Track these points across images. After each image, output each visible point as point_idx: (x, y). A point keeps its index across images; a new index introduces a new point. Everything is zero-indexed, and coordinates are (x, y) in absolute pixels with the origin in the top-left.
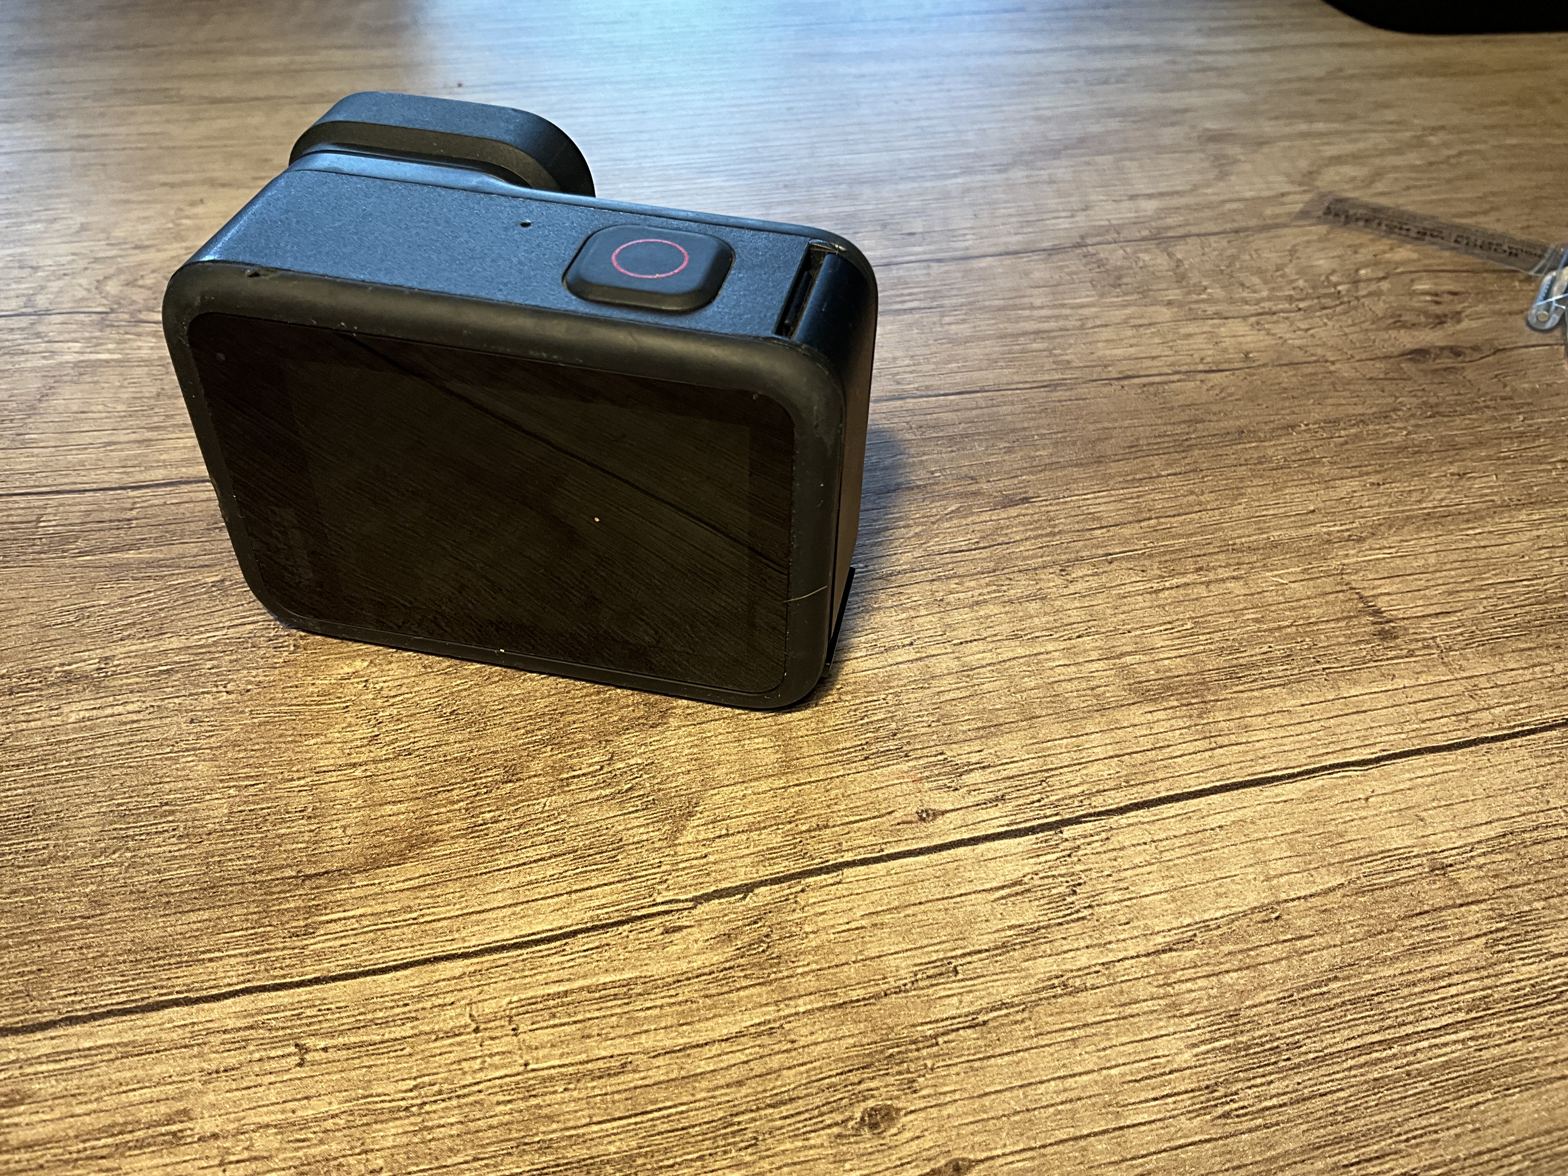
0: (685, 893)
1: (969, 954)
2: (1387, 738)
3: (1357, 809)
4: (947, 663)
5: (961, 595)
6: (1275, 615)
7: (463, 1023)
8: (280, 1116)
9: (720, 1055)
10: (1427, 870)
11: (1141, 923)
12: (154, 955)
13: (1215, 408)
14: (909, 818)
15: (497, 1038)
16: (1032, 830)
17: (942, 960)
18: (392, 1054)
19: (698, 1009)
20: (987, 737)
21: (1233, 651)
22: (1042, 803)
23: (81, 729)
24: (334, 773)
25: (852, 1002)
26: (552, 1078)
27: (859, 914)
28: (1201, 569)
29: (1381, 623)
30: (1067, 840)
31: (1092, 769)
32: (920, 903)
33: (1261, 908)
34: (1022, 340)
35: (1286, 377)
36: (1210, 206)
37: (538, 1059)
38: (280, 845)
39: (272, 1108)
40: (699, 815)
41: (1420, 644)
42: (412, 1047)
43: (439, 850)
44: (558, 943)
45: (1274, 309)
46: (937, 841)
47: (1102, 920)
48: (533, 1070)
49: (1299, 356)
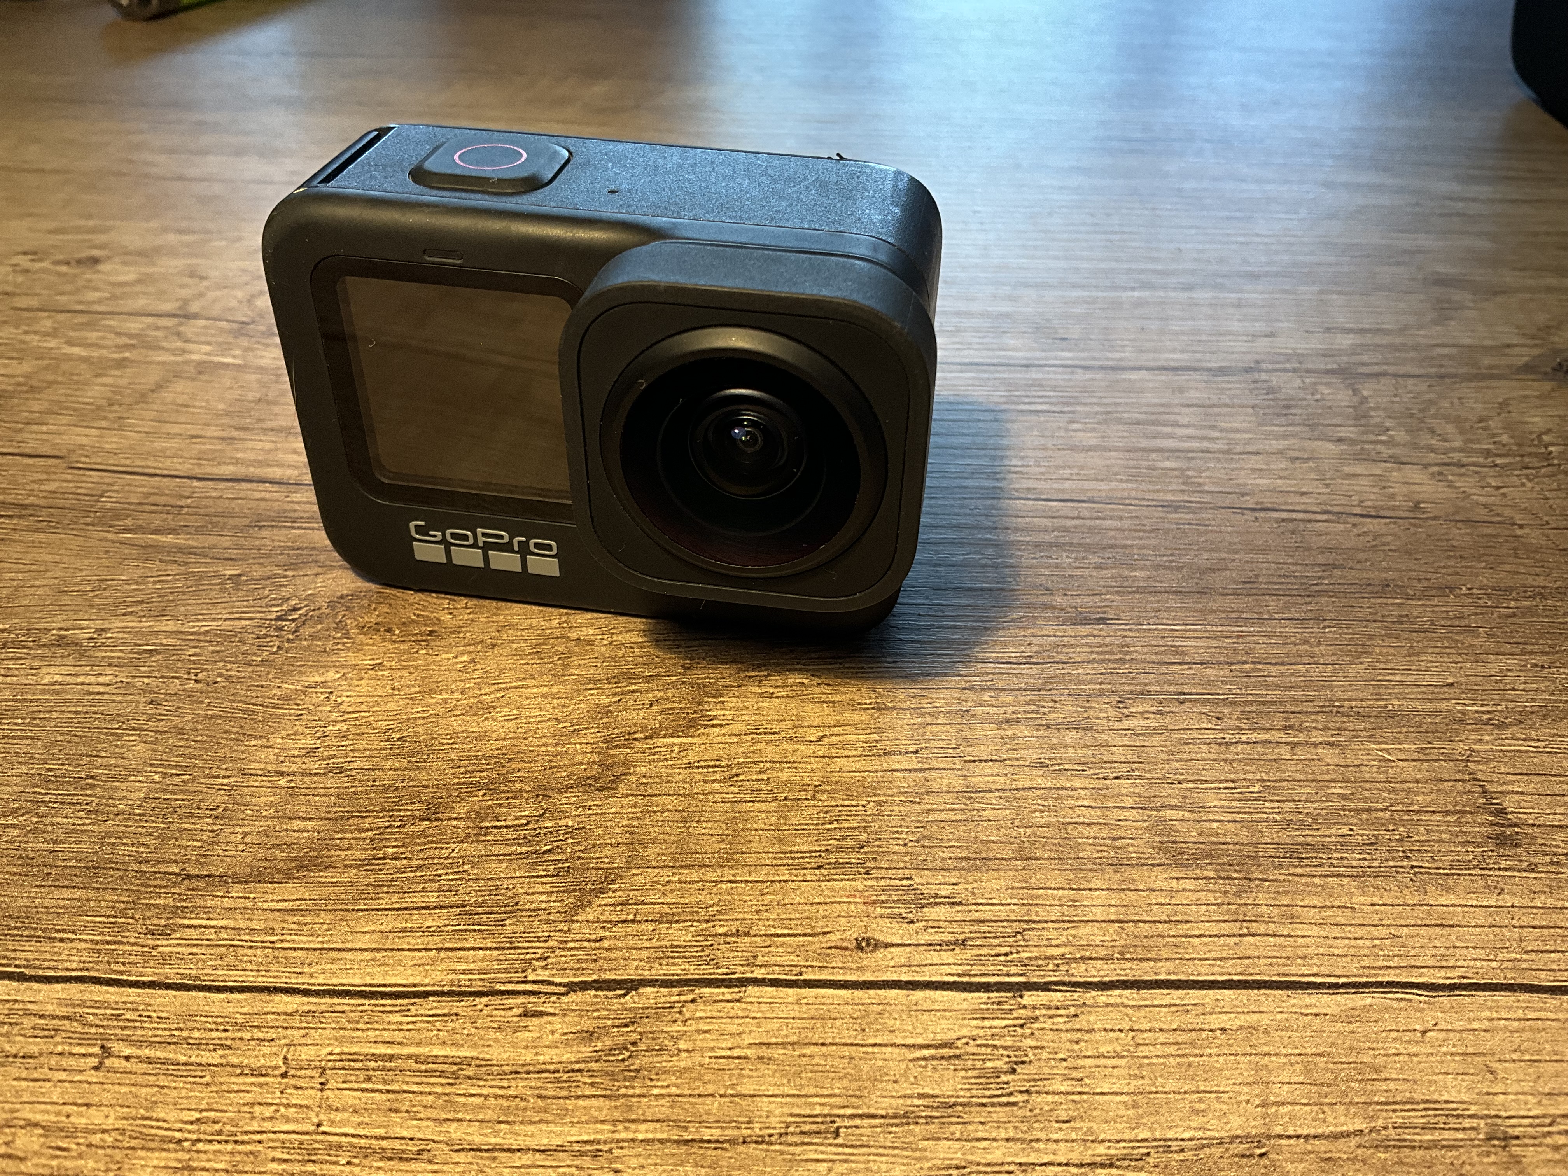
0: (562, 976)
1: (861, 1116)
2: (1472, 963)
3: (1409, 1042)
4: (950, 780)
5: (991, 710)
6: (1368, 794)
7: (273, 1064)
8: (52, 1118)
9: (529, 1167)
10: (1482, 1136)
11: (1085, 1125)
12: (12, 923)
13: (1361, 556)
14: (845, 944)
15: (301, 1088)
16: (987, 987)
17: (825, 1116)
18: (190, 1079)
19: (525, 1109)
20: (968, 870)
21: (1303, 826)
22: (1009, 958)
24: (259, 778)
25: (702, 1141)
26: (339, 1146)
27: (747, 1042)
28: (1291, 727)
29: (1503, 825)
30: (1025, 1007)
31: (1084, 930)
32: (823, 1044)
33: (1245, 1139)
34: (1154, 456)
35: (1459, 535)
36: (1416, 348)
37: (333, 1122)
38: (177, 839)
39: (49, 1107)
40: (610, 894)
41: (1547, 859)
42: (213, 1077)
43: (328, 876)
44: (406, 1001)
45: (1465, 461)
46: (868, 977)
47: (1037, 1111)
48: (324, 1133)
49: (1481, 514)
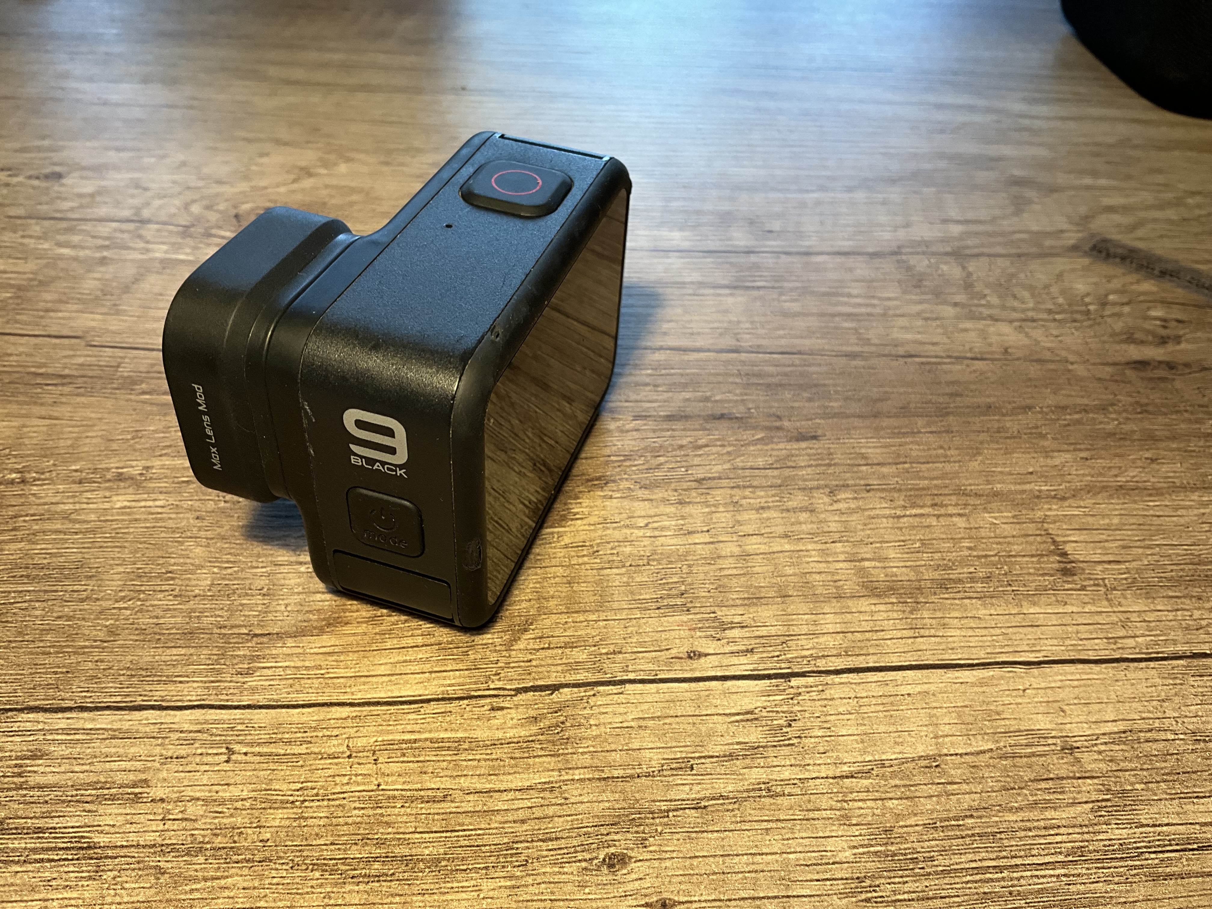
0: (511, 685)
1: (704, 757)
2: (1050, 648)
3: (1016, 696)
4: (730, 548)
5: (752, 501)
6: (984, 546)
7: (341, 750)
8: (207, 794)
9: (513, 800)
10: (1059, 748)
11: (835, 755)
12: (144, 673)
13: (973, 387)
14: (681, 655)
15: (362, 764)
16: (769, 677)
17: (684, 758)
18: (290, 764)
19: (504, 766)
20: (749, 605)
21: (947, 568)
22: (780, 658)
23: (123, 514)
24: (286, 567)
25: (613, 777)
26: (394, 797)
27: (631, 717)
28: (936, 505)
29: (1065, 563)
30: (792, 687)
31: (822, 639)
32: (676, 716)
33: (927, 757)
34: (837, 319)
35: (1034, 370)
36: (1002, 234)
37: (387, 783)
38: (241, 611)
39: (203, 787)
40: (531, 632)
41: (1092, 582)
42: (304, 762)
43: (347, 629)
44: (416, 706)
45: (1035, 317)
46: (698, 674)
47: (806, 748)
48: (383, 790)
49: (1047, 355)
